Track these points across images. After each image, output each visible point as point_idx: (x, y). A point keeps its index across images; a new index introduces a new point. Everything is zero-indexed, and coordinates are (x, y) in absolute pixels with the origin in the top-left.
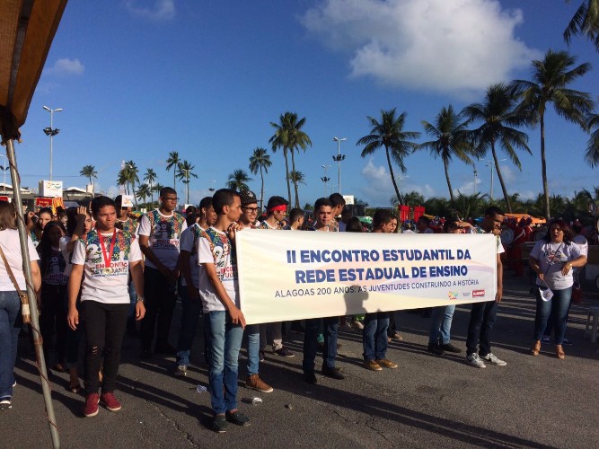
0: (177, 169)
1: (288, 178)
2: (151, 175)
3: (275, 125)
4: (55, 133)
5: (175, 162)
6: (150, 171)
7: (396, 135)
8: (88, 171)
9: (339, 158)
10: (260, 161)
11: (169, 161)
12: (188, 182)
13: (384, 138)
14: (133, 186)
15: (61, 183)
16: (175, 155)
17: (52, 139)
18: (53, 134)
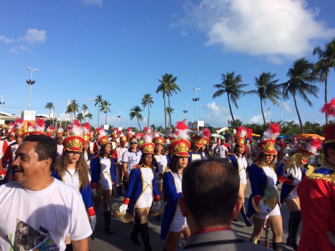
0: (101, 105)
1: (165, 110)
2: (85, 107)
3: (160, 81)
4: (33, 83)
5: (100, 100)
6: (84, 106)
7: (234, 87)
8: (50, 106)
9: (196, 100)
10: (148, 101)
11: (96, 100)
12: (106, 112)
13: (226, 88)
14: (75, 114)
15: (35, 112)
16: (100, 97)
17: (31, 86)
18: (32, 84)
